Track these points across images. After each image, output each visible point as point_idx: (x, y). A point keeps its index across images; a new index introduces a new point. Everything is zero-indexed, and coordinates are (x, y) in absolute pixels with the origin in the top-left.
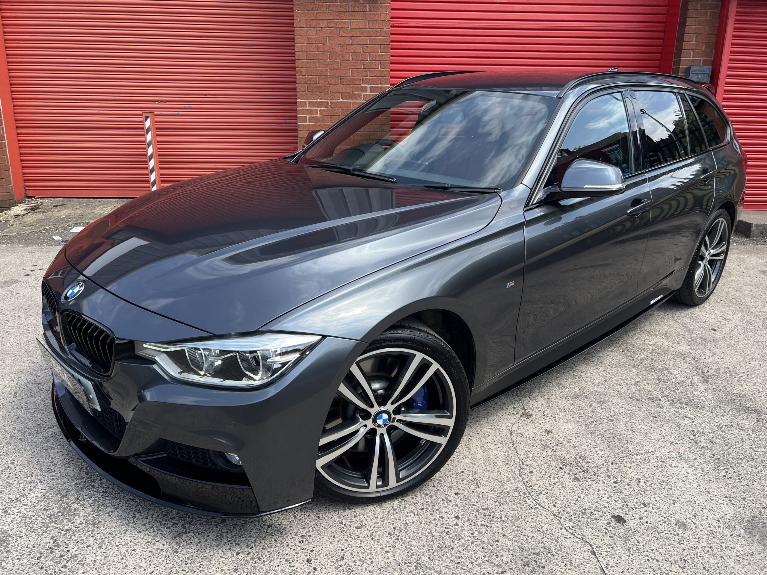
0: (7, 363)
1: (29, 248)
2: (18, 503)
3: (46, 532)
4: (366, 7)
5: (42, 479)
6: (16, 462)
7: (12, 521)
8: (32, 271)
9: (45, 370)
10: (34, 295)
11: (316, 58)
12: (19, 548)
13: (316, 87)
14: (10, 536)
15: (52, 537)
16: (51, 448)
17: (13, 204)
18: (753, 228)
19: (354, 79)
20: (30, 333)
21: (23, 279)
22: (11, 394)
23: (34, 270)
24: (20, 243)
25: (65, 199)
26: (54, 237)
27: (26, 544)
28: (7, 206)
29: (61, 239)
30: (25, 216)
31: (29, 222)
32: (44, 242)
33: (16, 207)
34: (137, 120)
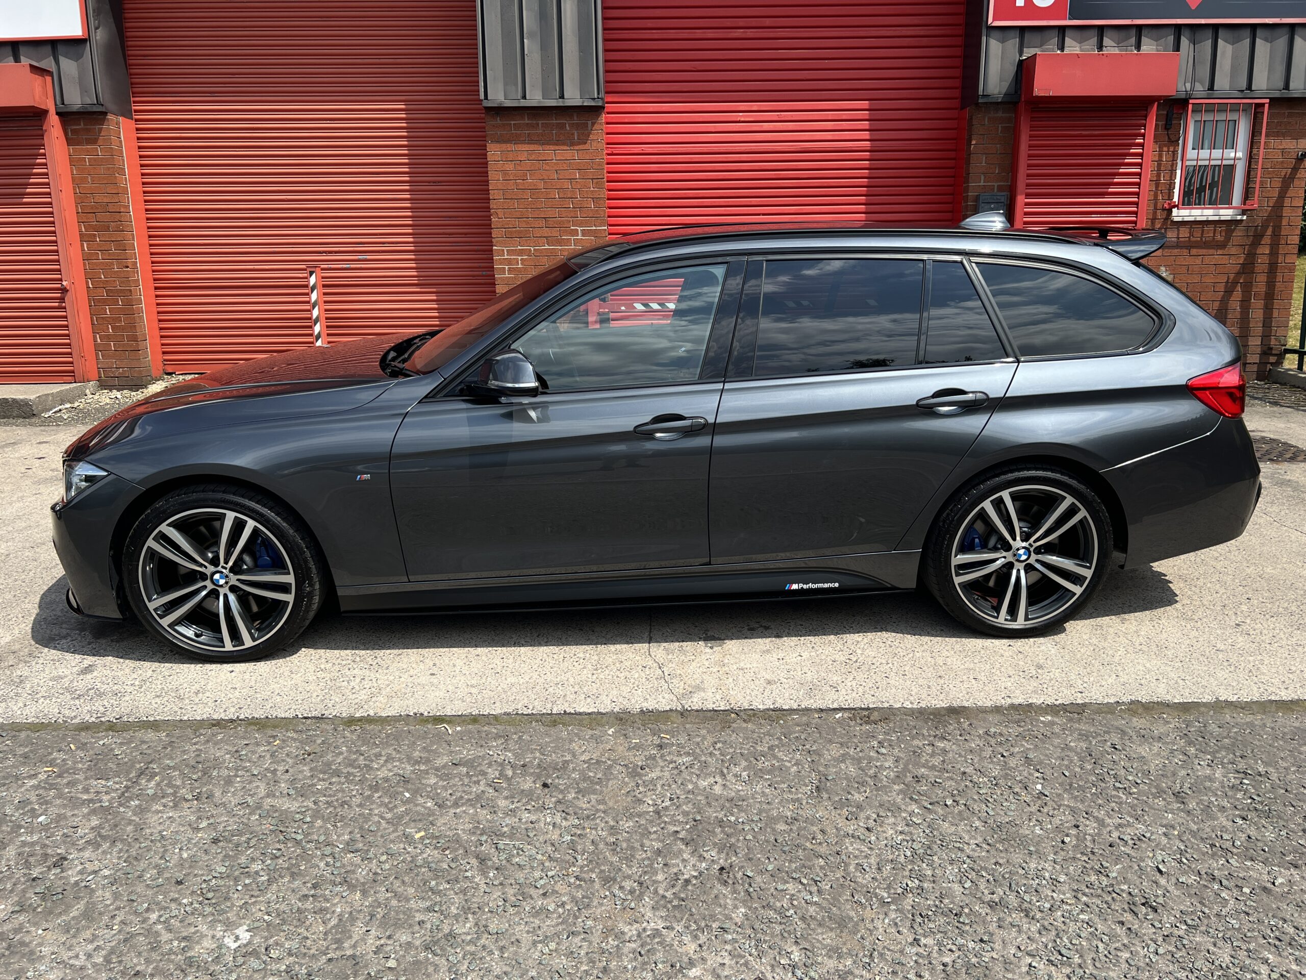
4: (573, 134)
11: (517, 197)
13: (515, 232)
17: (150, 382)
19: (562, 221)
33: (154, 385)
34: (300, 275)
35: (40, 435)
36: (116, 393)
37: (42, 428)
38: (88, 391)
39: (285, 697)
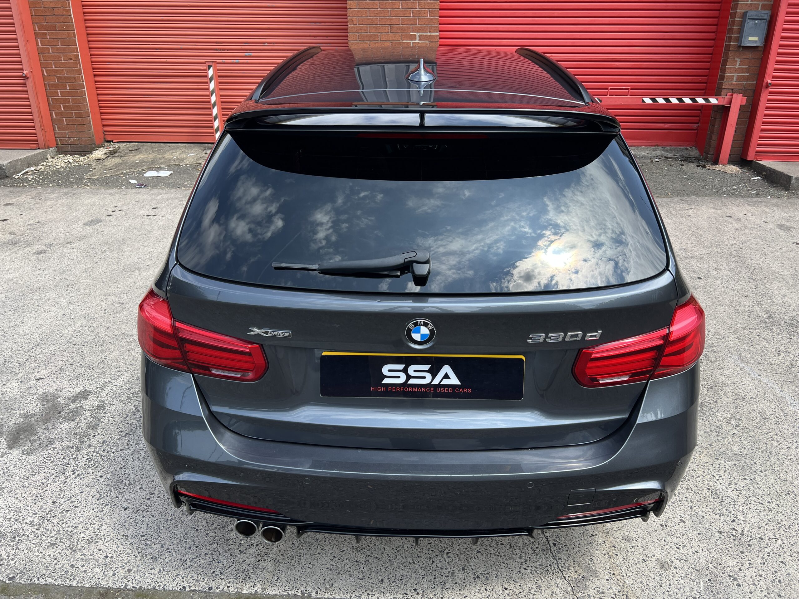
0: (97, 287)
1: (110, 191)
2: (110, 384)
3: (130, 403)
5: (127, 370)
6: (108, 358)
7: (107, 395)
8: (113, 211)
9: (127, 293)
10: (116, 233)
11: (367, 7)
12: (112, 411)
13: (367, 36)
14: (106, 404)
15: (135, 406)
16: (133, 350)
17: (94, 148)
18: (793, 181)
19: (404, 28)
20: (113, 264)
21: (107, 218)
22: (102, 310)
23: (114, 211)
24: (102, 186)
25: (139, 143)
26: (130, 181)
27: (117, 409)
28: (89, 150)
29: (136, 182)
30: (105, 160)
31: (109, 166)
32: (122, 185)
33: (97, 152)
34: (202, 68)
35: (8, 196)
36: (70, 158)
37: (11, 189)
38: (49, 156)
39: (174, 553)
